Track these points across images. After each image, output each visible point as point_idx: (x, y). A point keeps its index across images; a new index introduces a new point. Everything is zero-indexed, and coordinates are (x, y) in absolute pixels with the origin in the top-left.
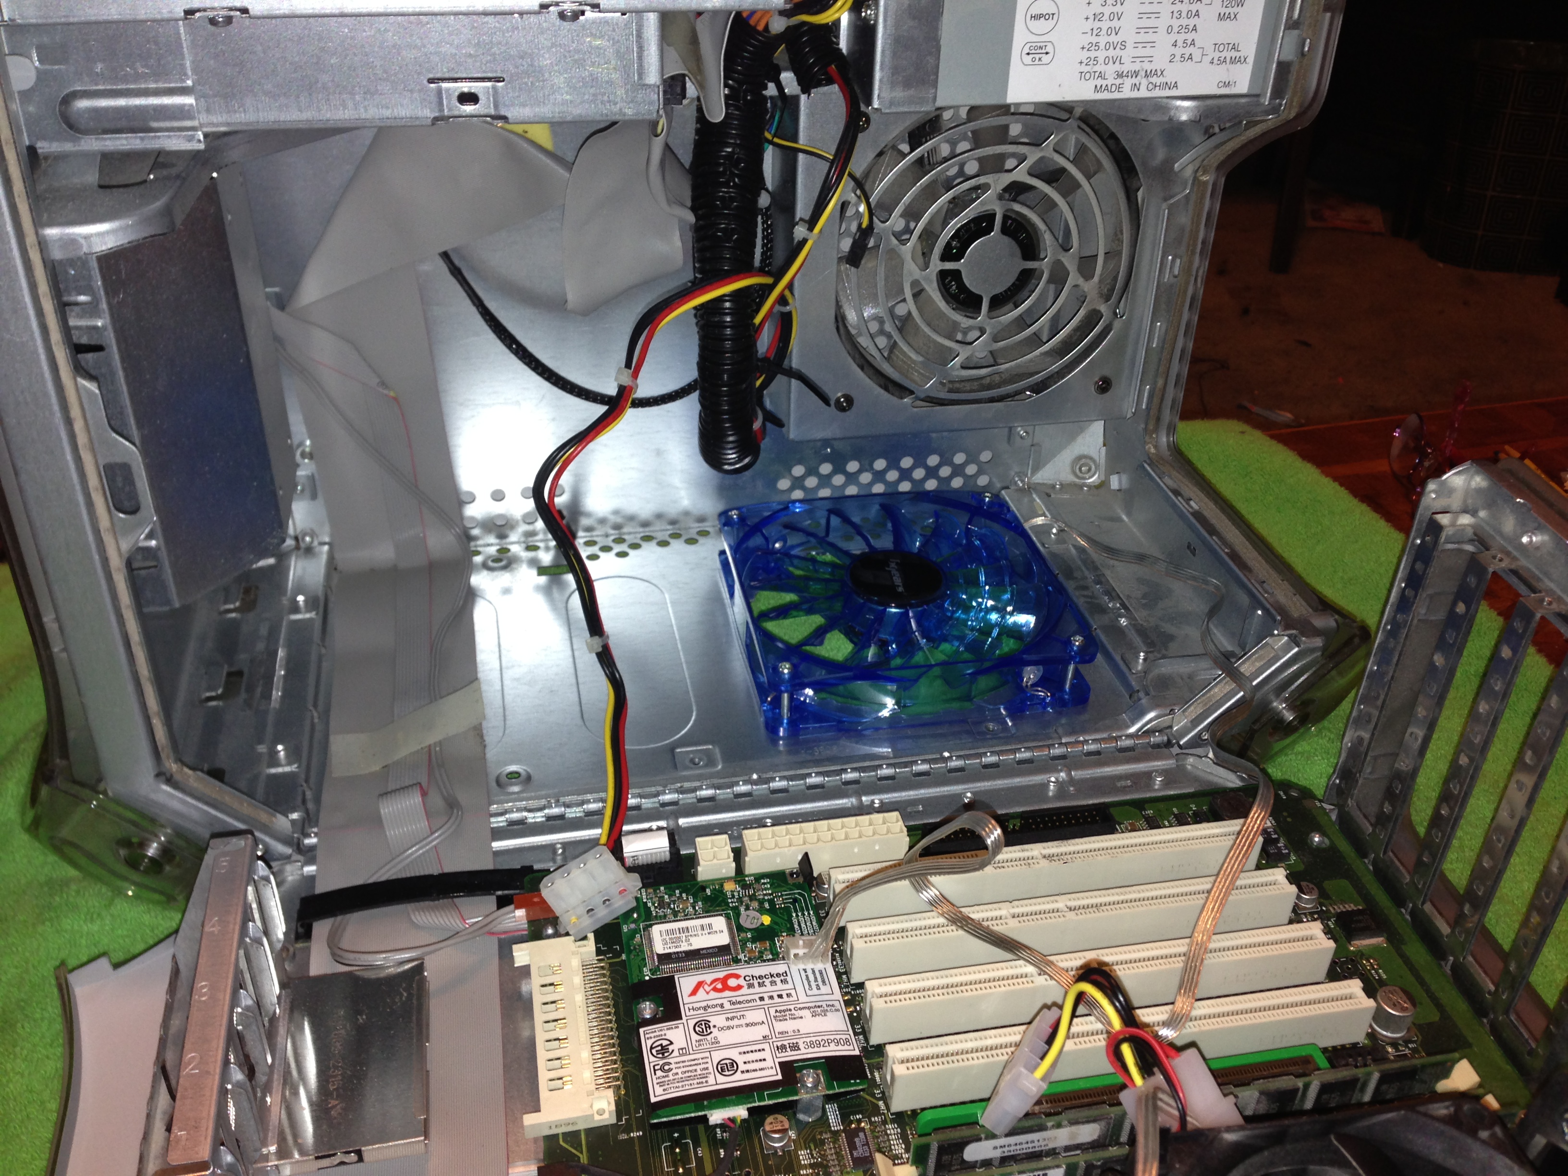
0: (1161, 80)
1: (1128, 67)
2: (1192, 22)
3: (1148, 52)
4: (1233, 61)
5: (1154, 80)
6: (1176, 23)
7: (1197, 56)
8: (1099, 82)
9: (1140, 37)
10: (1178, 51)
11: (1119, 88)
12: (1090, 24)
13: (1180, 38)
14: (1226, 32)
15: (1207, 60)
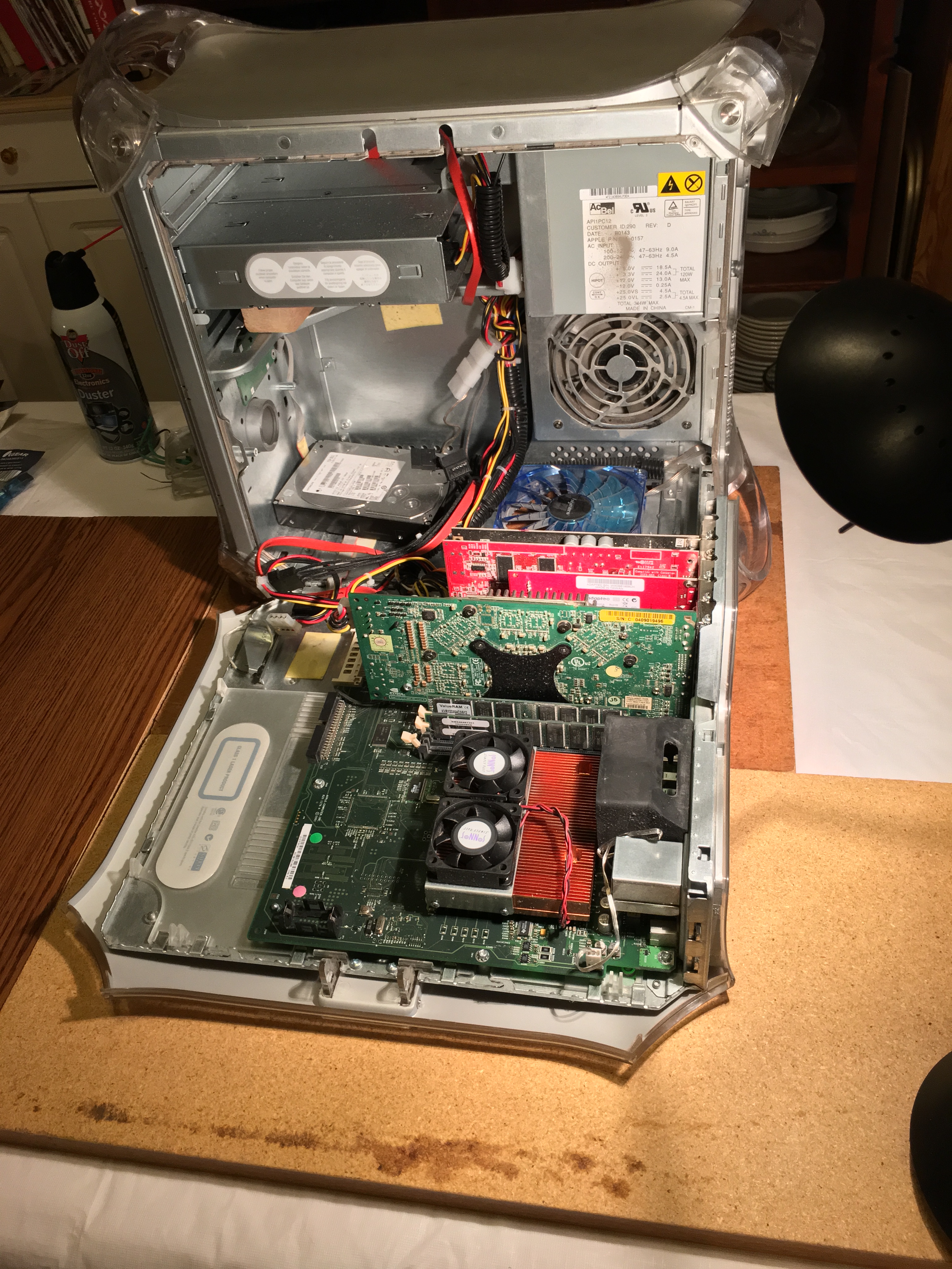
0: (656, 306)
1: (640, 300)
2: (668, 282)
3: (649, 294)
6: (660, 283)
7: (673, 295)
8: (628, 306)
9: (643, 289)
10: (664, 294)
11: (638, 308)
12: (620, 283)
13: (664, 289)
14: (685, 286)
15: (678, 297)
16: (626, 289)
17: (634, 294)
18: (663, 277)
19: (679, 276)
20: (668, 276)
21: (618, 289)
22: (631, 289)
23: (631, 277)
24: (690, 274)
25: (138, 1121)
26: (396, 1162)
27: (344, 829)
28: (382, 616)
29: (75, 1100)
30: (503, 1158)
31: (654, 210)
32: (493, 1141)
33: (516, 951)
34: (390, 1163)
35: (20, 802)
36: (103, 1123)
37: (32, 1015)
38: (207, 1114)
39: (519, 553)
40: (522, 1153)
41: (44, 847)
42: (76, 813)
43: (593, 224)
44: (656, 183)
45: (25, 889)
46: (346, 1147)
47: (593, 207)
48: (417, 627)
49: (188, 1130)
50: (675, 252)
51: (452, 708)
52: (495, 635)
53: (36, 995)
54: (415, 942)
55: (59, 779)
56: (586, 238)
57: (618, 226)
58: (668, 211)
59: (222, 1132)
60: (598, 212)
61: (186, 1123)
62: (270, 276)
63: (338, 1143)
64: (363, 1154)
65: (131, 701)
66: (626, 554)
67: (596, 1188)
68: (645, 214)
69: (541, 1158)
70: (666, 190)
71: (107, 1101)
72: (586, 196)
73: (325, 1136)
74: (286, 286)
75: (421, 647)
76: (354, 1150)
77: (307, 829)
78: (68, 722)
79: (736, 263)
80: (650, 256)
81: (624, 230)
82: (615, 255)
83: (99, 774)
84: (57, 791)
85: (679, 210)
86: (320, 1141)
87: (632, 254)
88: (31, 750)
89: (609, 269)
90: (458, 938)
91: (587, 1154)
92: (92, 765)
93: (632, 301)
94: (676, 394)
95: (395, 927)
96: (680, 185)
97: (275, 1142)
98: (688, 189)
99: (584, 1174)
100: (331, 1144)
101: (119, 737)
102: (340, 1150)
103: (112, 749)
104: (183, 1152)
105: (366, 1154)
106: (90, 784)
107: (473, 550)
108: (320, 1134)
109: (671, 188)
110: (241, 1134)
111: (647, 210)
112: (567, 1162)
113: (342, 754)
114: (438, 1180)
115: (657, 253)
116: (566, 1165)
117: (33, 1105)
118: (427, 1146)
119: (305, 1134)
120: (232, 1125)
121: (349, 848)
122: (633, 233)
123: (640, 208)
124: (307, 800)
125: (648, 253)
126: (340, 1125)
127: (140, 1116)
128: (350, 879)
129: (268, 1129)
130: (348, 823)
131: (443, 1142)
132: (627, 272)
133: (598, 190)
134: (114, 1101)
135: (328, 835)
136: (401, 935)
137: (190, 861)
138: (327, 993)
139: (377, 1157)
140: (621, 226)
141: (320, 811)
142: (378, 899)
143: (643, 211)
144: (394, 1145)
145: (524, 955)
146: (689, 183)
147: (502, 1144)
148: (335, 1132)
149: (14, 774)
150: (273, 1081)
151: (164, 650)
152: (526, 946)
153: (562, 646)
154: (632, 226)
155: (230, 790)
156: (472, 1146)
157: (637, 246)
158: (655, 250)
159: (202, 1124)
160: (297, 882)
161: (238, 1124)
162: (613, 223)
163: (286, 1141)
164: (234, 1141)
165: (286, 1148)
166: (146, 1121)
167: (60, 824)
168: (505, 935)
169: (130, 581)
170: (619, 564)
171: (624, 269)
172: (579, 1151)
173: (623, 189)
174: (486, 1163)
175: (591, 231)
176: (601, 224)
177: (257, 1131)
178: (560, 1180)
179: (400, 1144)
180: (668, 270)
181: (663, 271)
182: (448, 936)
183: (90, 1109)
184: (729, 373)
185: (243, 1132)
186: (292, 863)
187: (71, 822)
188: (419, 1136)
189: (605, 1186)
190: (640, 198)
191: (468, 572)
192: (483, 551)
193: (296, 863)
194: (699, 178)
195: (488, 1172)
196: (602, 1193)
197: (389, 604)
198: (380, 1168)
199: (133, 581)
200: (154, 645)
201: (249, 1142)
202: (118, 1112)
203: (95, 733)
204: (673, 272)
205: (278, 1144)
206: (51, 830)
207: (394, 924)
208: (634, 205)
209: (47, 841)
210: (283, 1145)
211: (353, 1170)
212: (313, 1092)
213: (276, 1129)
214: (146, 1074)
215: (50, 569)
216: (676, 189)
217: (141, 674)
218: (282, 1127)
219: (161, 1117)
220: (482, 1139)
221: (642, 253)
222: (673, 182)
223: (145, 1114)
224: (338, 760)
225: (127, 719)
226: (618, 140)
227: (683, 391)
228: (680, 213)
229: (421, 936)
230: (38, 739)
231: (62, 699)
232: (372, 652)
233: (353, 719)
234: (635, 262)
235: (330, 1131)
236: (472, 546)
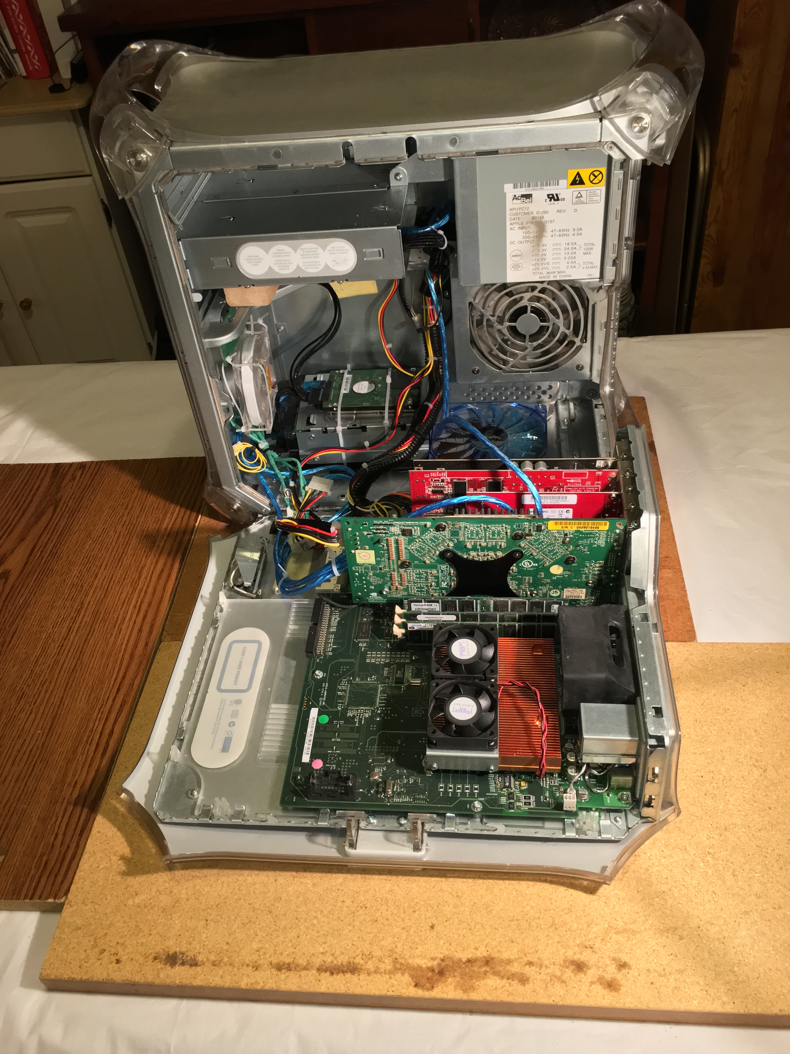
1: (550, 271)
2: (573, 256)
3: (558, 265)
4: (592, 267)
5: (562, 274)
6: (567, 256)
7: (577, 266)
8: (541, 275)
9: (553, 261)
10: (570, 265)
11: (548, 277)
12: (535, 258)
13: (570, 261)
14: (588, 258)
15: (581, 267)
16: (540, 262)
17: (546, 266)
18: (570, 251)
19: (582, 251)
20: (574, 251)
21: (534, 262)
22: (544, 262)
23: (544, 252)
24: (591, 249)
25: (207, 964)
26: (428, 979)
27: (345, 710)
28: (368, 534)
29: (150, 952)
30: (515, 968)
31: (564, 199)
32: (505, 956)
33: (503, 800)
34: (423, 981)
35: (59, 706)
36: (178, 969)
37: (100, 883)
38: (265, 954)
39: (472, 478)
40: (530, 963)
41: (87, 742)
42: (110, 712)
43: (514, 211)
44: (566, 177)
45: (76, 778)
46: (385, 970)
47: (515, 198)
48: (397, 542)
49: (251, 967)
50: (579, 232)
51: (424, 606)
52: (461, 546)
53: (102, 866)
54: (419, 799)
55: (90, 684)
56: (508, 222)
57: (535, 213)
58: (575, 200)
59: (279, 967)
60: (519, 201)
61: (247, 962)
62: (256, 260)
63: (378, 968)
64: (399, 975)
65: (141, 615)
66: (558, 475)
67: (593, 986)
68: (556, 202)
69: (546, 966)
70: (574, 183)
71: (178, 950)
72: (509, 190)
73: (366, 963)
74: (270, 268)
75: (398, 558)
76: (391, 973)
77: (314, 712)
78: (90, 635)
79: (627, 239)
80: (560, 236)
81: (539, 216)
82: (531, 235)
83: (124, 677)
84: (90, 695)
85: (583, 199)
86: (363, 967)
87: (545, 234)
88: (62, 661)
89: (526, 247)
90: (454, 793)
91: (582, 960)
92: (116, 670)
93: (545, 272)
94: (572, 343)
95: (401, 788)
96: (585, 178)
97: (326, 972)
98: (591, 182)
99: (582, 975)
100: (373, 969)
101: (136, 646)
102: (381, 973)
103: (132, 656)
104: (249, 987)
105: (403, 974)
106: (117, 686)
107: (434, 477)
108: (362, 962)
109: (578, 181)
110: (295, 969)
111: (558, 199)
112: (567, 967)
113: (333, 649)
114: (465, 991)
115: (565, 233)
116: (567, 970)
117: (114, 958)
118: (451, 964)
119: (349, 963)
120: (287, 960)
121: (352, 726)
122: (547, 218)
123: (553, 198)
124: (310, 689)
125: (558, 233)
126: (377, 953)
127: (208, 960)
128: (358, 751)
129: (317, 961)
130: (348, 705)
131: (464, 960)
132: (541, 248)
133: (519, 185)
134: (184, 950)
135: (334, 716)
136: (408, 794)
137: (219, 745)
138: (353, 845)
139: (412, 976)
140: (537, 213)
141: (323, 697)
142: (383, 766)
143: (555, 200)
144: (424, 966)
145: (510, 803)
146: (592, 177)
147: (512, 957)
148: (374, 959)
149: (50, 682)
150: (315, 921)
151: (162, 571)
152: (510, 796)
153: (516, 551)
154: (546, 212)
155: (243, 684)
156: (488, 961)
157: (549, 227)
158: (564, 230)
159: (261, 962)
160: (314, 756)
161: (292, 960)
162: (530, 210)
163: (334, 970)
164: (292, 974)
165: (335, 976)
166: (214, 964)
167: (97, 722)
168: (492, 788)
169: (123, 515)
170: (553, 483)
171: (539, 246)
172: (576, 958)
173: (539, 183)
174: (502, 974)
175: (513, 217)
176: (521, 211)
177: (309, 964)
178: (563, 982)
179: (430, 964)
180: (574, 246)
181: (570, 247)
182: (446, 792)
183: (164, 957)
184: (614, 324)
185: (297, 965)
186: (307, 741)
187: (107, 720)
188: (444, 957)
189: (601, 984)
190: (553, 190)
191: (429, 495)
192: (442, 478)
193: (310, 741)
194: (601, 172)
195: (505, 980)
196: (599, 989)
197: (375, 524)
198: (416, 986)
199: (126, 514)
200: (152, 567)
201: (303, 973)
202: (188, 958)
203: (114, 644)
204: (578, 247)
205: (328, 974)
206: (91, 726)
207: (400, 785)
208: (548, 195)
209: (89, 737)
210: (332, 974)
211: (394, 989)
212: (350, 928)
213: (324, 961)
214: (207, 924)
215: (52, 508)
216: (582, 182)
217: (146, 592)
218: (329, 959)
219: (226, 959)
220: (493, 955)
221: (553, 233)
222: (580, 176)
223: (212, 958)
224: (331, 654)
225: (140, 631)
226: (550, 147)
227: (578, 341)
228: (585, 201)
229: (424, 794)
230: (66, 651)
231: (81, 617)
232: (358, 565)
233: (338, 619)
234: (548, 240)
235: (369, 959)
236: (434, 475)
